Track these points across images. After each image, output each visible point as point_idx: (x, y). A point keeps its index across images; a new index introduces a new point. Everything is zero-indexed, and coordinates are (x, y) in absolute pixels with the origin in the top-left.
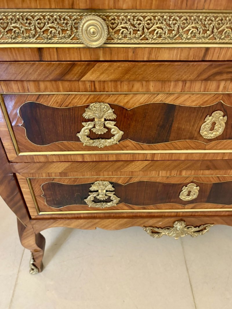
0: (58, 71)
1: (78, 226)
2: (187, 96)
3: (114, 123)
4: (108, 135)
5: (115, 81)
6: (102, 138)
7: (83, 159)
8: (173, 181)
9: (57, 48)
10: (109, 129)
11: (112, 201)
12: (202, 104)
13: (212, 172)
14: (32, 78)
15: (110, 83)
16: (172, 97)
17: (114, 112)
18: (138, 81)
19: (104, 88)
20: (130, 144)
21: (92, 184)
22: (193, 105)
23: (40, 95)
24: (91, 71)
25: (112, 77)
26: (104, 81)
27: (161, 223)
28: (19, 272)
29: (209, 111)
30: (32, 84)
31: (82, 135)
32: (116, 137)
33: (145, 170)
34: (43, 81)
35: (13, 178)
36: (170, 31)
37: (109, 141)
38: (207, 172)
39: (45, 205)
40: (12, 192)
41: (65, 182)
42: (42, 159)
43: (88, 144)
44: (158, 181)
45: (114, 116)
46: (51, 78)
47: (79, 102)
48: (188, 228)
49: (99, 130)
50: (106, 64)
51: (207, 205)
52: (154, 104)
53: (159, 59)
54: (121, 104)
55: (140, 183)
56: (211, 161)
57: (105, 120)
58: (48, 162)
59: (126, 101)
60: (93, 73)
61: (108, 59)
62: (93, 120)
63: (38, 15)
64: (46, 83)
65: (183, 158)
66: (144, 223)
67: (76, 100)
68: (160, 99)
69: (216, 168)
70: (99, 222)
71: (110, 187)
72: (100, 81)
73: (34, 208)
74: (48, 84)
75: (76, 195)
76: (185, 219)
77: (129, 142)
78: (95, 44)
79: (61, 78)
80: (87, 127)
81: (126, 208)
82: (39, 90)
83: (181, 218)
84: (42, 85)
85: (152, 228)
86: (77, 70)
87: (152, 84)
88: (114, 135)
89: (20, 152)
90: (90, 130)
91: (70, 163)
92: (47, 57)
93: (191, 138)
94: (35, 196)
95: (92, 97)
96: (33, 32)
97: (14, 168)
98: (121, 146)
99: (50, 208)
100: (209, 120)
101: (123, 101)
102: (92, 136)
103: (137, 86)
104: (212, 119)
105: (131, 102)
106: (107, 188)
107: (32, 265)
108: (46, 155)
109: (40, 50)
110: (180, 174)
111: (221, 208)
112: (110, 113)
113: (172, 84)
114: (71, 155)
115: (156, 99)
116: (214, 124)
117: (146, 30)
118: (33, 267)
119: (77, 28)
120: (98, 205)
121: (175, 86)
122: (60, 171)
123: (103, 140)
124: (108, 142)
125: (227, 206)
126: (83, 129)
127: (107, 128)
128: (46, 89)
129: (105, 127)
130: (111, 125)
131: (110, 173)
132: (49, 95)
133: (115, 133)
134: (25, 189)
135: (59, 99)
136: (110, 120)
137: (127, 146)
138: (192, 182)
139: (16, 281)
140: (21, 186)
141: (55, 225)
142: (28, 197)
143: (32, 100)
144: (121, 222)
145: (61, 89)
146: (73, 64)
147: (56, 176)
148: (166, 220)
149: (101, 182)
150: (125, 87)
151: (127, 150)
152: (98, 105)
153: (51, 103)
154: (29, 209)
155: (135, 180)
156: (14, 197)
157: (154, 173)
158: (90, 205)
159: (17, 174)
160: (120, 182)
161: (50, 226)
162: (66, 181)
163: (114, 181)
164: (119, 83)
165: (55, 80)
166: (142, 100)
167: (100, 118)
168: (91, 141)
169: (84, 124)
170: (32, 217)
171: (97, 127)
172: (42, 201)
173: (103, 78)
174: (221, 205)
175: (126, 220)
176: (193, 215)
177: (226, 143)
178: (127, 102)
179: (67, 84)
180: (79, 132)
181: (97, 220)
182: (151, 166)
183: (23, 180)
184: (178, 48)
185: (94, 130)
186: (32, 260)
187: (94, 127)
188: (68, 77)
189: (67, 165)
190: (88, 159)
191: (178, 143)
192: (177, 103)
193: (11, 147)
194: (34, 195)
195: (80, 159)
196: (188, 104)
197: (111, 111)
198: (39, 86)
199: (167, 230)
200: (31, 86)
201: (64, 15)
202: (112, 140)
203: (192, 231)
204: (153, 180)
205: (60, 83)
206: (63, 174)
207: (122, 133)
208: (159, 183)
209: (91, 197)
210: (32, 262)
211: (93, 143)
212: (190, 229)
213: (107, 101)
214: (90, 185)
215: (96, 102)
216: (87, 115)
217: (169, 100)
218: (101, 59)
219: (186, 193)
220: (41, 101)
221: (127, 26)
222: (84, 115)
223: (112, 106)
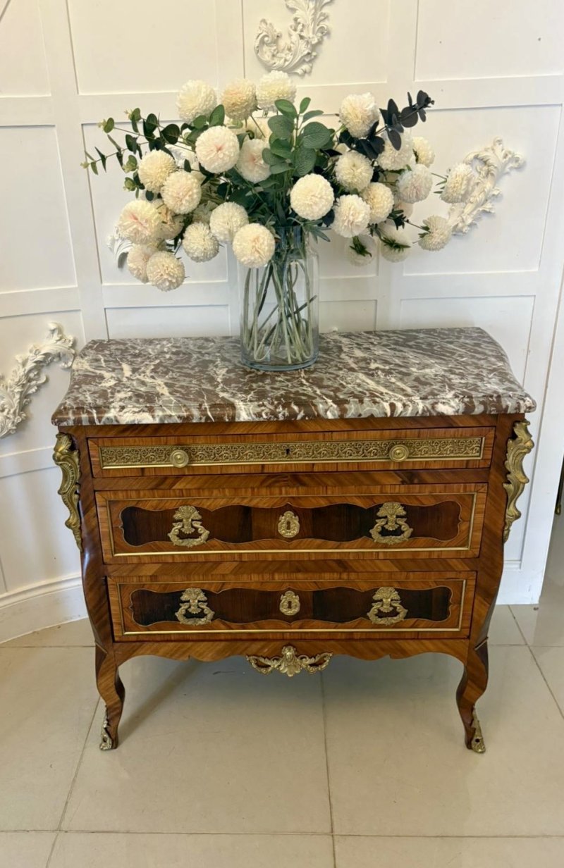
0: (154, 483)
1: (167, 654)
2: (258, 500)
3: (200, 523)
4: (196, 535)
5: (199, 489)
6: (191, 538)
7: (173, 559)
8: (269, 588)
9: (155, 468)
10: (196, 529)
11: (206, 615)
12: (273, 506)
13: (306, 576)
14: (135, 488)
15: (194, 491)
16: (245, 501)
17: (199, 513)
18: (216, 488)
19: (190, 494)
20: (217, 543)
21: (184, 591)
22: (265, 506)
23: (139, 501)
24: (178, 483)
25: (196, 486)
26: (189, 489)
27: (266, 650)
28: (84, 748)
29: (282, 511)
30: (134, 492)
31: (173, 535)
32: (203, 537)
33: (236, 572)
34: (143, 490)
35: (104, 583)
36: (234, 455)
37: (197, 540)
38: (300, 576)
39: (132, 622)
40: (100, 600)
41: (155, 589)
42: (135, 561)
43: (178, 544)
44: (252, 588)
45: (200, 517)
46: (149, 487)
47: (169, 506)
48: (302, 658)
49: (188, 530)
50: (190, 477)
51: (316, 622)
52: (232, 506)
53: (229, 472)
54: (205, 507)
55: (234, 591)
56: (298, 561)
57: (192, 520)
58: (140, 563)
59: (208, 504)
60: (180, 484)
61: (191, 473)
62: (181, 521)
63: (143, 448)
64: (145, 491)
65: (270, 559)
66: (246, 648)
67: (167, 504)
68: (236, 502)
69: (306, 571)
70: (192, 646)
71: (202, 597)
72: (186, 489)
73: (120, 624)
74: (147, 492)
75: (166, 606)
76: (294, 643)
77: (216, 542)
78: (181, 466)
79: (156, 488)
80: (176, 528)
81: (222, 626)
82: (139, 497)
83: (289, 643)
84: (142, 493)
85: (256, 658)
86: (169, 481)
87: (227, 490)
88: (201, 535)
89: (116, 553)
90: (179, 530)
91: (160, 565)
92: (147, 473)
93: (273, 537)
94: (122, 608)
95: (181, 501)
96: (139, 458)
97: (107, 570)
98: (209, 546)
99: (136, 626)
100: (282, 519)
101: (206, 505)
102: (181, 535)
103: (215, 492)
104: (285, 519)
105: (213, 504)
106: (199, 598)
107: (104, 731)
108: (139, 556)
109: (143, 469)
110: (273, 579)
111: (335, 628)
112: (196, 515)
113: (243, 490)
114: (162, 555)
115: (233, 502)
116: (288, 523)
117: (217, 455)
118: (106, 736)
119: (169, 455)
120: (190, 622)
121: (246, 492)
122: (151, 574)
123: (192, 540)
124: (196, 542)
125: (340, 624)
126: (173, 529)
127: (195, 528)
128: (145, 496)
129: (192, 527)
130: (197, 525)
131: (201, 577)
132: (146, 501)
133: (201, 532)
134: (114, 597)
135: (154, 503)
136: (196, 520)
137: (216, 546)
138: (289, 589)
139: (81, 759)
140: (110, 593)
141: (141, 652)
142: (115, 609)
143: (132, 504)
144: (218, 647)
145: (156, 496)
146: (166, 478)
147: (146, 581)
148: (272, 644)
149: (191, 589)
150: (206, 493)
151: (215, 550)
152: (185, 508)
153: (148, 507)
154: (114, 625)
155: (228, 587)
156: (101, 607)
157: (245, 578)
158: (182, 619)
159: (109, 579)
160: (212, 590)
161: (135, 653)
162: (157, 588)
163: (206, 587)
164: (201, 490)
165: (152, 489)
166: (221, 503)
167: (188, 518)
168: (181, 541)
169: (174, 524)
170: (116, 639)
171: (186, 527)
172: (129, 617)
173: (188, 487)
174: (333, 624)
175: (223, 644)
176: (302, 638)
177: (307, 543)
178: (210, 505)
179: (160, 492)
180: (170, 532)
181: (190, 644)
182: (240, 568)
183: (113, 586)
184: (242, 465)
185: (183, 530)
186: (106, 722)
187: (183, 527)
188: (162, 487)
189: (158, 566)
190: (178, 560)
191: (261, 542)
192: (252, 504)
193: (108, 548)
194: (122, 605)
195: (171, 561)
196: (261, 506)
197: (196, 512)
198: (139, 493)
199: (275, 661)
200: (134, 494)
201: (161, 448)
202: (199, 539)
203: (307, 662)
204: (247, 587)
205: (155, 491)
206: (154, 577)
207: (207, 532)
208: (254, 591)
209: (182, 611)
210: (105, 726)
211: (183, 542)
212: (304, 660)
213: (193, 504)
214: (180, 593)
215: (184, 505)
216: (177, 516)
217: (245, 503)
218: (187, 474)
219: (286, 604)
220: (140, 506)
221: (203, 453)
222: (175, 516)
223: (197, 509)
